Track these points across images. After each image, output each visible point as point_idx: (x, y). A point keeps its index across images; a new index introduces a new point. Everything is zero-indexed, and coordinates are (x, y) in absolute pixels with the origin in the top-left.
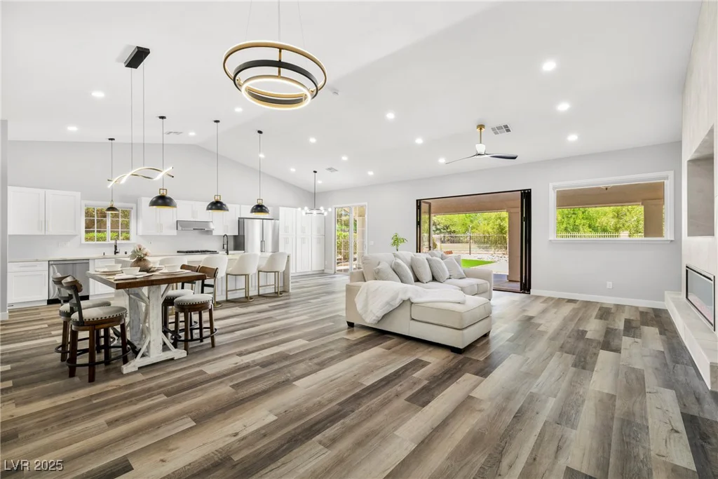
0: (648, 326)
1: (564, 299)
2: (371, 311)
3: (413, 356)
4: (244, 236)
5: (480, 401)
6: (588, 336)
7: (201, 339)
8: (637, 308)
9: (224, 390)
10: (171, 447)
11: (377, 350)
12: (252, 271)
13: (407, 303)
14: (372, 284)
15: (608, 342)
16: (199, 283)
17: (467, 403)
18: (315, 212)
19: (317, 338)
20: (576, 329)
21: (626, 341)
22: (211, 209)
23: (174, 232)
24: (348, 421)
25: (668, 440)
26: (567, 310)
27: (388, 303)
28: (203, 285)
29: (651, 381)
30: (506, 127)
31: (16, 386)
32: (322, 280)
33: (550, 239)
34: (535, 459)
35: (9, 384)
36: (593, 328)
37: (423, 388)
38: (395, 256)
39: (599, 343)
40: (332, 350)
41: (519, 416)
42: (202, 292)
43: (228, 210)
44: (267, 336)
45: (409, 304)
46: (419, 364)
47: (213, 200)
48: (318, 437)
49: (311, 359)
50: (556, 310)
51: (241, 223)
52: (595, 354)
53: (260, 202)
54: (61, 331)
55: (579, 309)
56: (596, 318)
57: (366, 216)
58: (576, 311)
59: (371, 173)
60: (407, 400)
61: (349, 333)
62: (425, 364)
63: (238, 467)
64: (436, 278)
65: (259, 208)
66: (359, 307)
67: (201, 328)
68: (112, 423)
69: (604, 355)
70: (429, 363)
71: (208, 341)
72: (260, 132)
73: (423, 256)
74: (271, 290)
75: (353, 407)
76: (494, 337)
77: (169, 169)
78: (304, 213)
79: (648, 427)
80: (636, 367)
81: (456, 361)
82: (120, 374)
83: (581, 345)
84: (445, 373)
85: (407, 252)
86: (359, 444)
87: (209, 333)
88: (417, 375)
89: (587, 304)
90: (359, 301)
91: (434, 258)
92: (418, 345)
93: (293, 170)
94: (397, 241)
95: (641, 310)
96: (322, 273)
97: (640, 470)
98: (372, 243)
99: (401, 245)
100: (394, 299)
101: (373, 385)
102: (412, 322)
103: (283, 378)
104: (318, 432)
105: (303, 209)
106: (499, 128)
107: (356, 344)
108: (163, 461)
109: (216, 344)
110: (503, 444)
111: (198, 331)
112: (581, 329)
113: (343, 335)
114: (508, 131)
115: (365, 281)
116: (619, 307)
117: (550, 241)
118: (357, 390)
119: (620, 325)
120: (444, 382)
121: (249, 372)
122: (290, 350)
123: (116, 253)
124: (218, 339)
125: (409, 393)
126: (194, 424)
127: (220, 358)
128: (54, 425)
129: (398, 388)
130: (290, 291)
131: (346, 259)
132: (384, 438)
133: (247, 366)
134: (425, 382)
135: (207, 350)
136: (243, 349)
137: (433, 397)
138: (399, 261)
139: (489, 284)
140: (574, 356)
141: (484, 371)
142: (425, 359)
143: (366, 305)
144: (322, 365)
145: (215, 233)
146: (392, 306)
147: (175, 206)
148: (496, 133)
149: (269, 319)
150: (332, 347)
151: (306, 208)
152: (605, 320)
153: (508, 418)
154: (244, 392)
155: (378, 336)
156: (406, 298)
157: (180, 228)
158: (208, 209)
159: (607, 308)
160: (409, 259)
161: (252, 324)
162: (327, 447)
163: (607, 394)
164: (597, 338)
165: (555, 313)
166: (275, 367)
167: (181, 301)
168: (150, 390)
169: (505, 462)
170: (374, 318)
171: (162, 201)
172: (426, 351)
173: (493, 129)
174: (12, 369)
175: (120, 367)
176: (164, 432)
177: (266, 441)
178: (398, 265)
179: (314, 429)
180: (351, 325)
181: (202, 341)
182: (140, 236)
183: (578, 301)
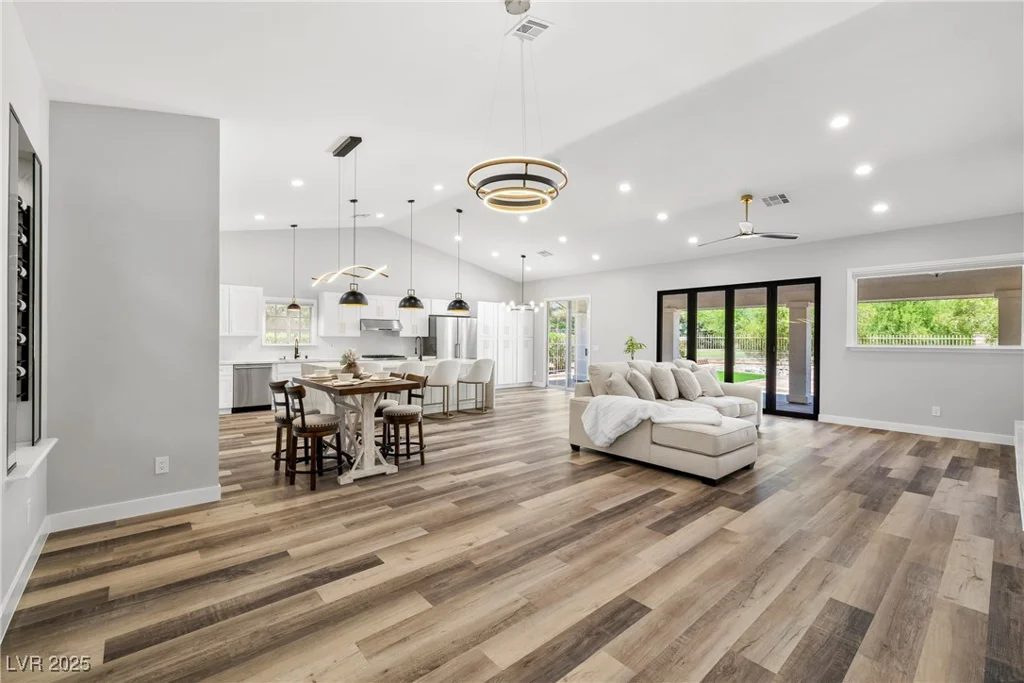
0: (985, 466)
1: (867, 429)
2: (602, 432)
3: (655, 485)
4: (435, 338)
5: (736, 534)
6: (892, 475)
7: (408, 455)
8: (976, 444)
9: (446, 505)
10: (413, 549)
11: (609, 477)
12: (452, 382)
13: (647, 423)
14: (601, 399)
15: (918, 484)
16: (405, 393)
17: (720, 535)
18: (523, 308)
19: (539, 461)
20: (877, 465)
21: (946, 483)
22: (404, 306)
23: (358, 333)
24: (585, 541)
25: (964, 586)
26: (868, 443)
27: (623, 422)
28: (410, 395)
29: (964, 529)
30: (782, 196)
31: (245, 489)
32: (531, 395)
33: (848, 346)
34: (794, 589)
35: (238, 487)
36: (902, 465)
37: (668, 518)
38: (631, 366)
39: (905, 483)
40: (557, 474)
41: (780, 551)
42: (409, 403)
43: (422, 307)
44: (479, 456)
45: (649, 424)
46: (661, 494)
47: (407, 296)
48: (555, 553)
49: (534, 482)
50: (851, 442)
51: (432, 321)
52: (895, 495)
53: (459, 296)
54: (275, 439)
55: (887, 442)
56: (909, 454)
57: (588, 311)
58: (881, 446)
59: (596, 257)
60: (648, 527)
61: (574, 457)
62: (669, 494)
63: (480, 570)
64: (684, 395)
65: (459, 304)
66: (587, 427)
67: (408, 444)
68: (350, 526)
69: (907, 497)
70: (674, 494)
71: (418, 457)
72: (459, 211)
73: (666, 366)
74: (471, 406)
75: (588, 529)
76: (759, 470)
77: (383, 269)
78: (509, 309)
79: (943, 572)
80: (950, 512)
81: (708, 493)
82: (337, 485)
83: (879, 484)
84: (694, 505)
85: (646, 361)
86: (599, 562)
87: (418, 450)
88: (659, 504)
89: (901, 436)
90: (587, 420)
91: (682, 369)
92: (659, 474)
93: (495, 254)
94: (632, 347)
95: (981, 446)
96: (530, 387)
97: (918, 608)
98: (596, 348)
99: (637, 352)
100: (630, 417)
101: (607, 512)
102: (653, 446)
103: (506, 499)
104: (554, 549)
105: (507, 303)
106: (772, 198)
107: (585, 470)
108: (408, 559)
109: (426, 462)
110: (759, 574)
111: (404, 447)
112: (883, 466)
113: (567, 458)
114: (786, 201)
115: (593, 396)
116: (948, 442)
117: (849, 348)
118: (592, 515)
119: (943, 463)
120: (693, 513)
121: (469, 491)
122: (509, 472)
123: (296, 357)
124: (427, 456)
125: (651, 522)
126: (426, 533)
127: (433, 475)
128: (298, 523)
129: (638, 516)
130: (494, 407)
131: (560, 368)
132: (625, 559)
133: (464, 485)
134: (671, 512)
135: (417, 467)
136: (455, 468)
137: (679, 527)
138: (635, 372)
139: (756, 404)
140: (866, 497)
141: (744, 505)
142: (669, 489)
143: (595, 425)
144: (548, 489)
145: (402, 334)
146: (628, 426)
147: (366, 304)
148: (769, 205)
149: (476, 439)
150: (557, 471)
151: (512, 303)
152: (922, 456)
153: (767, 552)
154: (467, 509)
155: (612, 462)
156: (645, 417)
157: (364, 328)
158: (401, 306)
159: (930, 442)
160: (649, 370)
161: (460, 443)
162: (566, 562)
163: (901, 538)
164: (904, 478)
165: (850, 446)
166: (495, 487)
167: (391, 412)
168: (372, 501)
169: (759, 589)
170: (606, 440)
171: (354, 297)
172: (671, 481)
173: (764, 200)
174: (234, 474)
175: (336, 478)
176: (400, 537)
177: (501, 552)
178: (635, 377)
179: (549, 545)
180: (575, 448)
181: (409, 458)
182: (323, 338)
183: (887, 431)
